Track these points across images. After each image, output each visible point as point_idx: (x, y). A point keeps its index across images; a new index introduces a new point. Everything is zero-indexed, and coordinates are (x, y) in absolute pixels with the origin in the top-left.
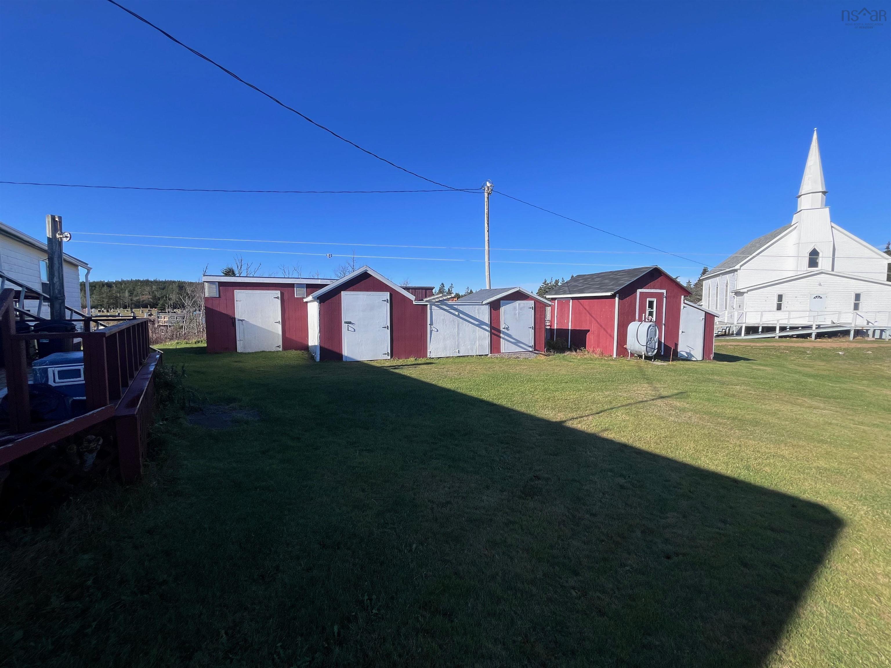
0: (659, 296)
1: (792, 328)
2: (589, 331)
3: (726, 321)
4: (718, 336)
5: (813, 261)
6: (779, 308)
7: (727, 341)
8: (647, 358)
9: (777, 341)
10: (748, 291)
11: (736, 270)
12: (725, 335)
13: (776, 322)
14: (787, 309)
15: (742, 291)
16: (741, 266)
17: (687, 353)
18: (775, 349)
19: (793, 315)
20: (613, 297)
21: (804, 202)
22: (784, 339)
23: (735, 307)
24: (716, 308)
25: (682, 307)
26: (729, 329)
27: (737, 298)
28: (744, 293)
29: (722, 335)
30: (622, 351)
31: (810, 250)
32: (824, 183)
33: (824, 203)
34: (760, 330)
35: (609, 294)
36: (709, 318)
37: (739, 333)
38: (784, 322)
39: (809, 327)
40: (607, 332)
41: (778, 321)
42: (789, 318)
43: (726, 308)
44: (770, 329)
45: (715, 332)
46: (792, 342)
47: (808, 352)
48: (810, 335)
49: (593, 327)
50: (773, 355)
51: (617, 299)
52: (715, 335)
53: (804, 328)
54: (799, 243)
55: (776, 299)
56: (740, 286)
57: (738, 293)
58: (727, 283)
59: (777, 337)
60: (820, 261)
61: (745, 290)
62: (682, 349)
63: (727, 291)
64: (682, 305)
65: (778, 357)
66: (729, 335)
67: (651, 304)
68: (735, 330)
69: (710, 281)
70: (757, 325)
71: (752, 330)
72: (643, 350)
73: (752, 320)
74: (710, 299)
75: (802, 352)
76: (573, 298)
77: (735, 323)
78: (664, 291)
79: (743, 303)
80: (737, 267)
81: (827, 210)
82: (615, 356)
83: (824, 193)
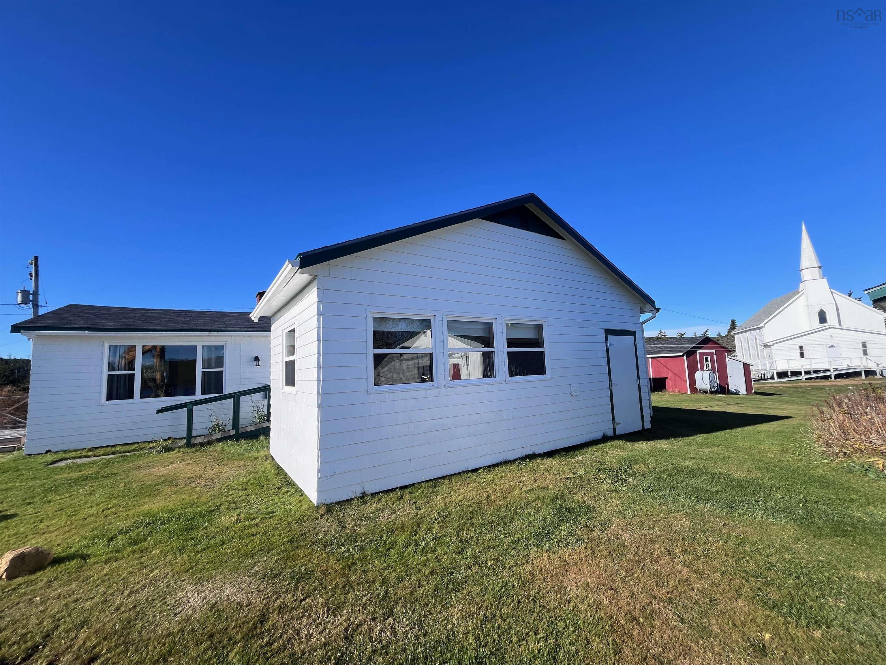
0: (711, 354)
1: (815, 372)
2: (667, 378)
3: (760, 369)
4: (755, 381)
5: (822, 317)
6: (802, 356)
7: (764, 384)
8: (712, 393)
9: (804, 382)
10: (774, 344)
11: (761, 328)
12: (761, 379)
13: (800, 368)
14: (808, 357)
15: (769, 344)
16: (765, 324)
17: (735, 390)
18: (801, 387)
19: (813, 361)
20: (683, 356)
21: (806, 275)
22: (810, 381)
23: (765, 357)
24: (750, 358)
25: (727, 360)
26: (764, 375)
27: (766, 350)
28: (771, 345)
29: (759, 380)
30: (694, 390)
31: (818, 310)
32: (818, 260)
33: (822, 275)
34: (789, 374)
35: (680, 354)
36: (746, 367)
37: (772, 378)
38: (808, 368)
39: (828, 370)
40: (681, 379)
41: (802, 366)
42: (811, 364)
43: (759, 358)
44: (798, 373)
45: (753, 377)
46: (816, 382)
47: (826, 388)
48: (829, 377)
49: (670, 376)
50: (799, 391)
51: (685, 357)
52: (753, 380)
53: (825, 371)
54: (808, 305)
55: (798, 348)
56: (767, 340)
57: (766, 346)
58: (756, 338)
59: (804, 379)
60: (828, 317)
61: (771, 343)
62: (732, 387)
63: (756, 344)
64: (727, 359)
65: (803, 392)
66: (764, 379)
67: (707, 359)
68: (768, 375)
69: (740, 335)
70: (786, 371)
71: (782, 375)
72: (708, 388)
73: (782, 367)
74: (744, 350)
75: (822, 388)
76: (651, 358)
77: (768, 369)
78: (714, 351)
79: (772, 353)
80: (762, 325)
81: (825, 280)
82: (689, 393)
83: (820, 267)
